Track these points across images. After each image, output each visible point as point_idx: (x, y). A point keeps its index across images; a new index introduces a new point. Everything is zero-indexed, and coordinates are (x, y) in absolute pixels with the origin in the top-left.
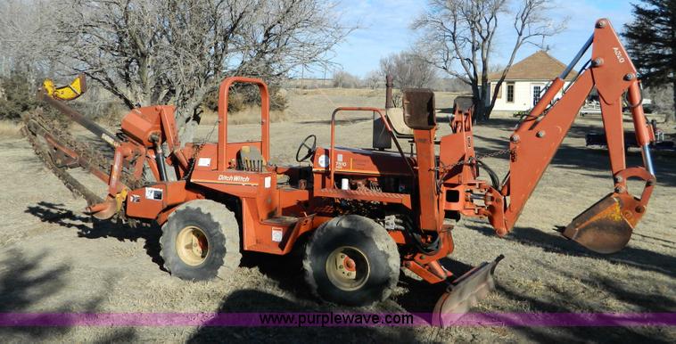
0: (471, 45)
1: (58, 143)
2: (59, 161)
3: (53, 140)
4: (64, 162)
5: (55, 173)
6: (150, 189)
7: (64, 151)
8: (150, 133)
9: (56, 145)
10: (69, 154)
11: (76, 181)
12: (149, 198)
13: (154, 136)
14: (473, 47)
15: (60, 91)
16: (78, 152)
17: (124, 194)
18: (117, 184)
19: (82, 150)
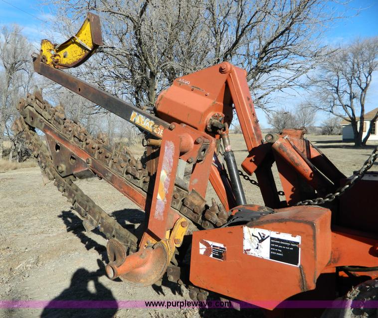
0: (349, 95)
1: (60, 137)
2: (63, 167)
3: (55, 134)
4: (71, 168)
5: (58, 186)
6: (256, 231)
7: (70, 149)
8: (210, 116)
9: (58, 141)
10: (76, 154)
11: (88, 200)
12: (253, 252)
13: (215, 121)
14: (351, 97)
15: (62, 53)
16: (90, 151)
17: (180, 233)
18: (166, 213)
19: (96, 145)
